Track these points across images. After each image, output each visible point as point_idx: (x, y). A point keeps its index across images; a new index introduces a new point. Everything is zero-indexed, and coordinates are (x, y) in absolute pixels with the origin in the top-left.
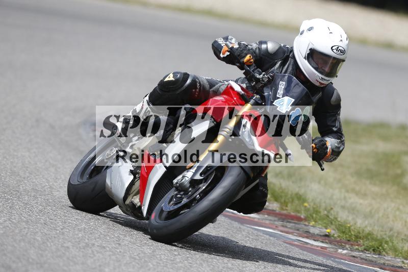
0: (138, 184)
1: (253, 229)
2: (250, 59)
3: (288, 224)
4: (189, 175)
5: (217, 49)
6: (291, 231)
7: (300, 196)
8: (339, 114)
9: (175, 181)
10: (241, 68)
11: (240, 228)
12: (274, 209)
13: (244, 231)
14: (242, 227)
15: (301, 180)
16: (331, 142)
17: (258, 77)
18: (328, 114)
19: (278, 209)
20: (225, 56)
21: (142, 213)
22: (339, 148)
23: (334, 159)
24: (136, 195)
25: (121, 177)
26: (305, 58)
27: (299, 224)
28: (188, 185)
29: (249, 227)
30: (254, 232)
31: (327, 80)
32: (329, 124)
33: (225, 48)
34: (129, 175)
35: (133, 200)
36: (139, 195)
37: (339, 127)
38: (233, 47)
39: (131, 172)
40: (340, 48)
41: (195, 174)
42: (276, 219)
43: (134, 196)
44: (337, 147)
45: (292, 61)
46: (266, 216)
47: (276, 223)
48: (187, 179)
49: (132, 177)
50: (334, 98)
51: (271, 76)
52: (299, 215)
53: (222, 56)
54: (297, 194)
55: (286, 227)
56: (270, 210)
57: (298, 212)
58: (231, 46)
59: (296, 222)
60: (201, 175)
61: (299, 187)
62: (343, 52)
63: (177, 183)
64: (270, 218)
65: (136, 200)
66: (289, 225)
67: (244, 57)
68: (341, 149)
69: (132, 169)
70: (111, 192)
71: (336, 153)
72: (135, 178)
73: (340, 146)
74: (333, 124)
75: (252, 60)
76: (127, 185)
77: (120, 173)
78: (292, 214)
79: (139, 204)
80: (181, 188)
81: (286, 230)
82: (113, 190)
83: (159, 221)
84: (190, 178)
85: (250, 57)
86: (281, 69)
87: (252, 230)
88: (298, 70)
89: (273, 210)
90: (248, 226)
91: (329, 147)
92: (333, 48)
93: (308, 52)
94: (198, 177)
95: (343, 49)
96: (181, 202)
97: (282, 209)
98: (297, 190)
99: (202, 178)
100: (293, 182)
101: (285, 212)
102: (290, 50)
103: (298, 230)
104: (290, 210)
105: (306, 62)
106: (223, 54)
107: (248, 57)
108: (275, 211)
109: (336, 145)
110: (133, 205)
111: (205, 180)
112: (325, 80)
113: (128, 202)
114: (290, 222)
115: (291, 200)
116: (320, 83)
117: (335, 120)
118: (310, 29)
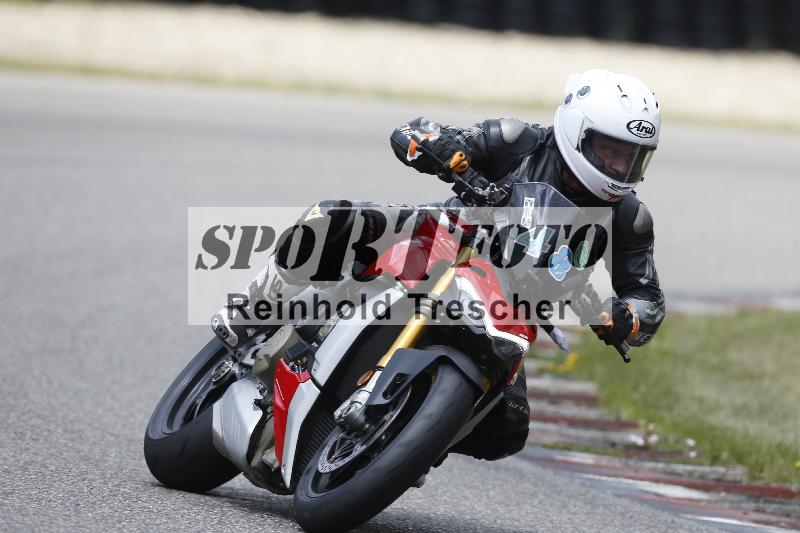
0: (270, 425)
1: (699, 521)
2: (461, 161)
3: (767, 505)
4: (362, 397)
5: (399, 147)
6: (773, 519)
7: (787, 449)
8: (651, 252)
9: (337, 413)
10: (447, 178)
11: (673, 522)
12: (738, 478)
13: (681, 526)
14: (676, 520)
15: (786, 417)
16: (637, 307)
17: (480, 193)
18: (630, 253)
19: (744, 478)
20: (415, 158)
21: (282, 481)
22: (654, 317)
23: (645, 340)
24: (268, 447)
25: (238, 416)
26: (578, 148)
27: (787, 504)
28: (362, 419)
29: (691, 519)
30: (701, 528)
31: (622, 188)
32: (631, 271)
33: (413, 144)
34: (254, 409)
35: (264, 457)
36: (274, 447)
37: (651, 276)
38: (426, 141)
39: (258, 403)
40: (644, 124)
41: (373, 395)
42: (743, 498)
43: (265, 450)
44: (649, 316)
45: (554, 155)
46: (723, 494)
47: (744, 505)
48: (359, 406)
49: (259, 413)
50: (638, 221)
51: (506, 189)
52: (787, 486)
53: (409, 158)
54: (779, 445)
55: (763, 511)
56: (729, 482)
57: (785, 480)
58: (422, 139)
59: (783, 500)
60: (385, 395)
61: (783, 431)
62: (651, 132)
63: (340, 416)
64: (731, 497)
65: (270, 457)
66: (772, 507)
67: (450, 156)
68: (658, 318)
69: (260, 397)
70: (224, 446)
71: (650, 327)
72: (265, 413)
73: (655, 312)
74: (640, 272)
75: (465, 162)
76: (251, 430)
77: (236, 408)
78: (774, 485)
79: (276, 465)
80: (349, 426)
81: (764, 517)
82: (228, 444)
83: (313, 495)
84: (364, 403)
85: (461, 155)
86: (531, 173)
87: (697, 525)
88: (565, 173)
89: (736, 482)
90: (689, 516)
91: (635, 315)
92: (632, 126)
93: (583, 136)
94: (380, 400)
95: (651, 127)
96: (351, 453)
97: (754, 478)
98: (779, 437)
99: (387, 401)
100: (770, 423)
101: (760, 483)
102: (546, 133)
103: (788, 515)
104: (768, 478)
105: (580, 156)
106: (412, 155)
107: (456, 157)
108: (740, 482)
109: (648, 311)
110: (265, 466)
111: (393, 405)
112: (619, 188)
113: (255, 462)
114: (771, 502)
115: (768, 458)
116: (610, 194)
117: (644, 263)
118: (583, 92)
